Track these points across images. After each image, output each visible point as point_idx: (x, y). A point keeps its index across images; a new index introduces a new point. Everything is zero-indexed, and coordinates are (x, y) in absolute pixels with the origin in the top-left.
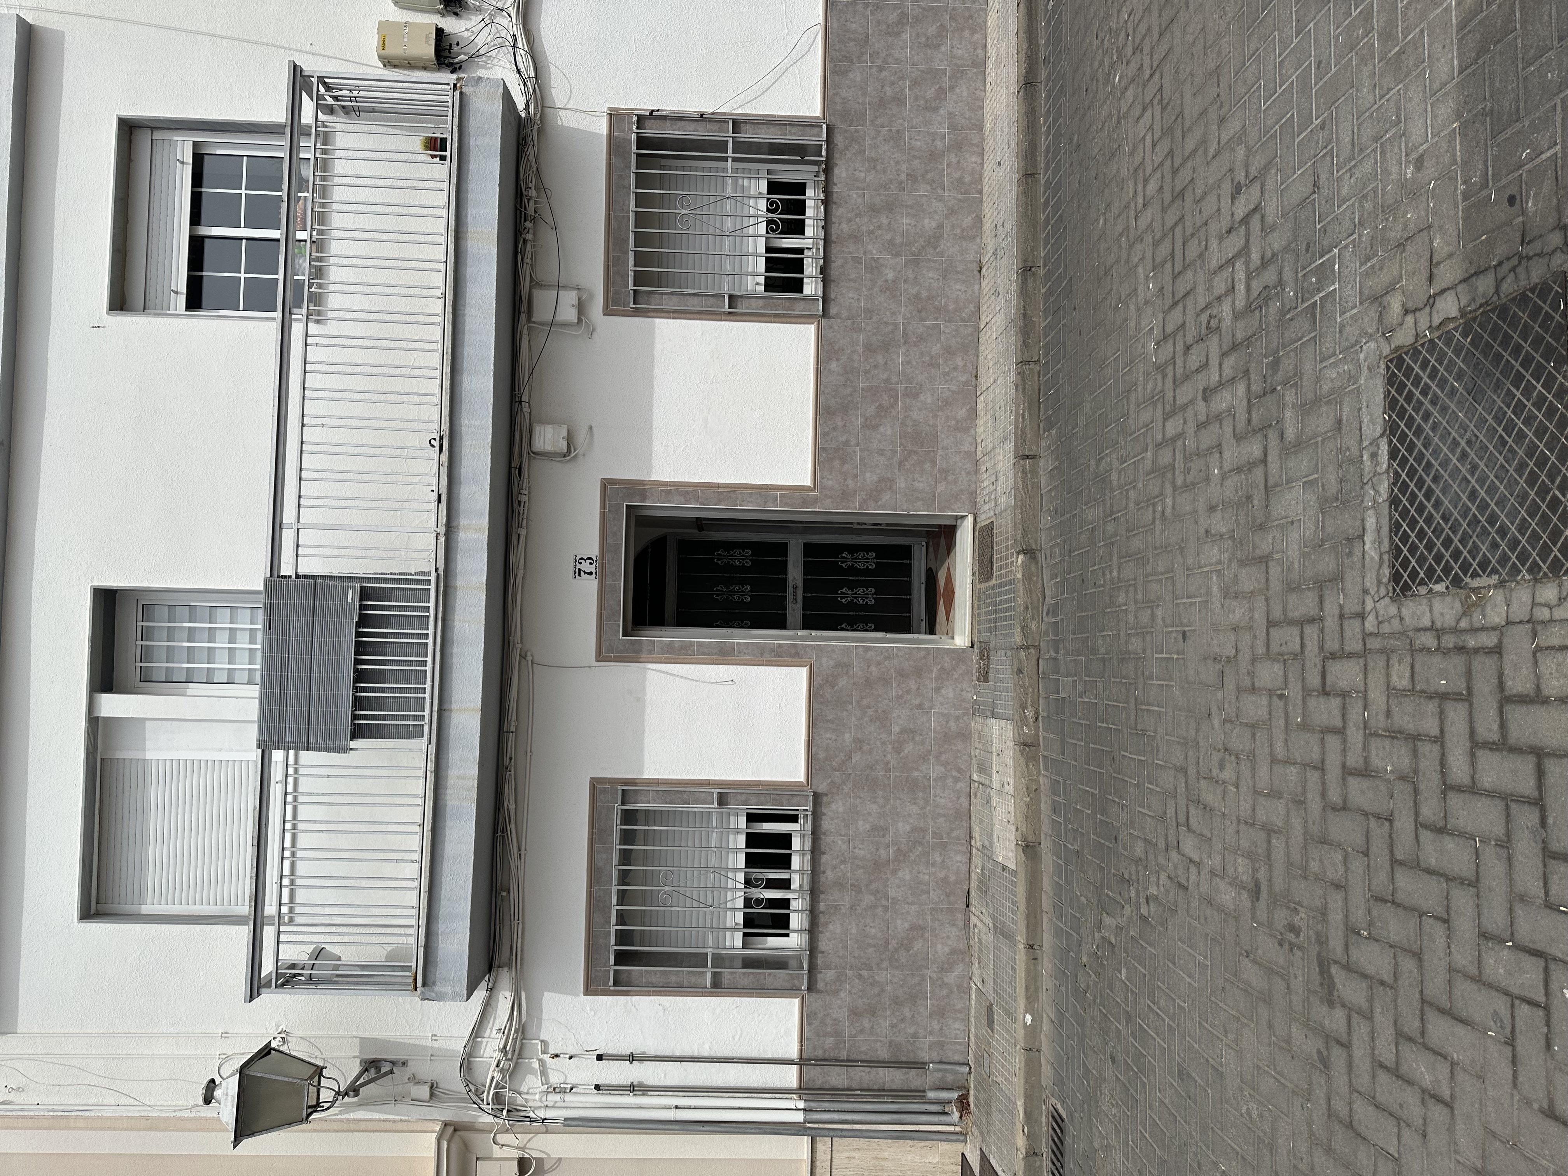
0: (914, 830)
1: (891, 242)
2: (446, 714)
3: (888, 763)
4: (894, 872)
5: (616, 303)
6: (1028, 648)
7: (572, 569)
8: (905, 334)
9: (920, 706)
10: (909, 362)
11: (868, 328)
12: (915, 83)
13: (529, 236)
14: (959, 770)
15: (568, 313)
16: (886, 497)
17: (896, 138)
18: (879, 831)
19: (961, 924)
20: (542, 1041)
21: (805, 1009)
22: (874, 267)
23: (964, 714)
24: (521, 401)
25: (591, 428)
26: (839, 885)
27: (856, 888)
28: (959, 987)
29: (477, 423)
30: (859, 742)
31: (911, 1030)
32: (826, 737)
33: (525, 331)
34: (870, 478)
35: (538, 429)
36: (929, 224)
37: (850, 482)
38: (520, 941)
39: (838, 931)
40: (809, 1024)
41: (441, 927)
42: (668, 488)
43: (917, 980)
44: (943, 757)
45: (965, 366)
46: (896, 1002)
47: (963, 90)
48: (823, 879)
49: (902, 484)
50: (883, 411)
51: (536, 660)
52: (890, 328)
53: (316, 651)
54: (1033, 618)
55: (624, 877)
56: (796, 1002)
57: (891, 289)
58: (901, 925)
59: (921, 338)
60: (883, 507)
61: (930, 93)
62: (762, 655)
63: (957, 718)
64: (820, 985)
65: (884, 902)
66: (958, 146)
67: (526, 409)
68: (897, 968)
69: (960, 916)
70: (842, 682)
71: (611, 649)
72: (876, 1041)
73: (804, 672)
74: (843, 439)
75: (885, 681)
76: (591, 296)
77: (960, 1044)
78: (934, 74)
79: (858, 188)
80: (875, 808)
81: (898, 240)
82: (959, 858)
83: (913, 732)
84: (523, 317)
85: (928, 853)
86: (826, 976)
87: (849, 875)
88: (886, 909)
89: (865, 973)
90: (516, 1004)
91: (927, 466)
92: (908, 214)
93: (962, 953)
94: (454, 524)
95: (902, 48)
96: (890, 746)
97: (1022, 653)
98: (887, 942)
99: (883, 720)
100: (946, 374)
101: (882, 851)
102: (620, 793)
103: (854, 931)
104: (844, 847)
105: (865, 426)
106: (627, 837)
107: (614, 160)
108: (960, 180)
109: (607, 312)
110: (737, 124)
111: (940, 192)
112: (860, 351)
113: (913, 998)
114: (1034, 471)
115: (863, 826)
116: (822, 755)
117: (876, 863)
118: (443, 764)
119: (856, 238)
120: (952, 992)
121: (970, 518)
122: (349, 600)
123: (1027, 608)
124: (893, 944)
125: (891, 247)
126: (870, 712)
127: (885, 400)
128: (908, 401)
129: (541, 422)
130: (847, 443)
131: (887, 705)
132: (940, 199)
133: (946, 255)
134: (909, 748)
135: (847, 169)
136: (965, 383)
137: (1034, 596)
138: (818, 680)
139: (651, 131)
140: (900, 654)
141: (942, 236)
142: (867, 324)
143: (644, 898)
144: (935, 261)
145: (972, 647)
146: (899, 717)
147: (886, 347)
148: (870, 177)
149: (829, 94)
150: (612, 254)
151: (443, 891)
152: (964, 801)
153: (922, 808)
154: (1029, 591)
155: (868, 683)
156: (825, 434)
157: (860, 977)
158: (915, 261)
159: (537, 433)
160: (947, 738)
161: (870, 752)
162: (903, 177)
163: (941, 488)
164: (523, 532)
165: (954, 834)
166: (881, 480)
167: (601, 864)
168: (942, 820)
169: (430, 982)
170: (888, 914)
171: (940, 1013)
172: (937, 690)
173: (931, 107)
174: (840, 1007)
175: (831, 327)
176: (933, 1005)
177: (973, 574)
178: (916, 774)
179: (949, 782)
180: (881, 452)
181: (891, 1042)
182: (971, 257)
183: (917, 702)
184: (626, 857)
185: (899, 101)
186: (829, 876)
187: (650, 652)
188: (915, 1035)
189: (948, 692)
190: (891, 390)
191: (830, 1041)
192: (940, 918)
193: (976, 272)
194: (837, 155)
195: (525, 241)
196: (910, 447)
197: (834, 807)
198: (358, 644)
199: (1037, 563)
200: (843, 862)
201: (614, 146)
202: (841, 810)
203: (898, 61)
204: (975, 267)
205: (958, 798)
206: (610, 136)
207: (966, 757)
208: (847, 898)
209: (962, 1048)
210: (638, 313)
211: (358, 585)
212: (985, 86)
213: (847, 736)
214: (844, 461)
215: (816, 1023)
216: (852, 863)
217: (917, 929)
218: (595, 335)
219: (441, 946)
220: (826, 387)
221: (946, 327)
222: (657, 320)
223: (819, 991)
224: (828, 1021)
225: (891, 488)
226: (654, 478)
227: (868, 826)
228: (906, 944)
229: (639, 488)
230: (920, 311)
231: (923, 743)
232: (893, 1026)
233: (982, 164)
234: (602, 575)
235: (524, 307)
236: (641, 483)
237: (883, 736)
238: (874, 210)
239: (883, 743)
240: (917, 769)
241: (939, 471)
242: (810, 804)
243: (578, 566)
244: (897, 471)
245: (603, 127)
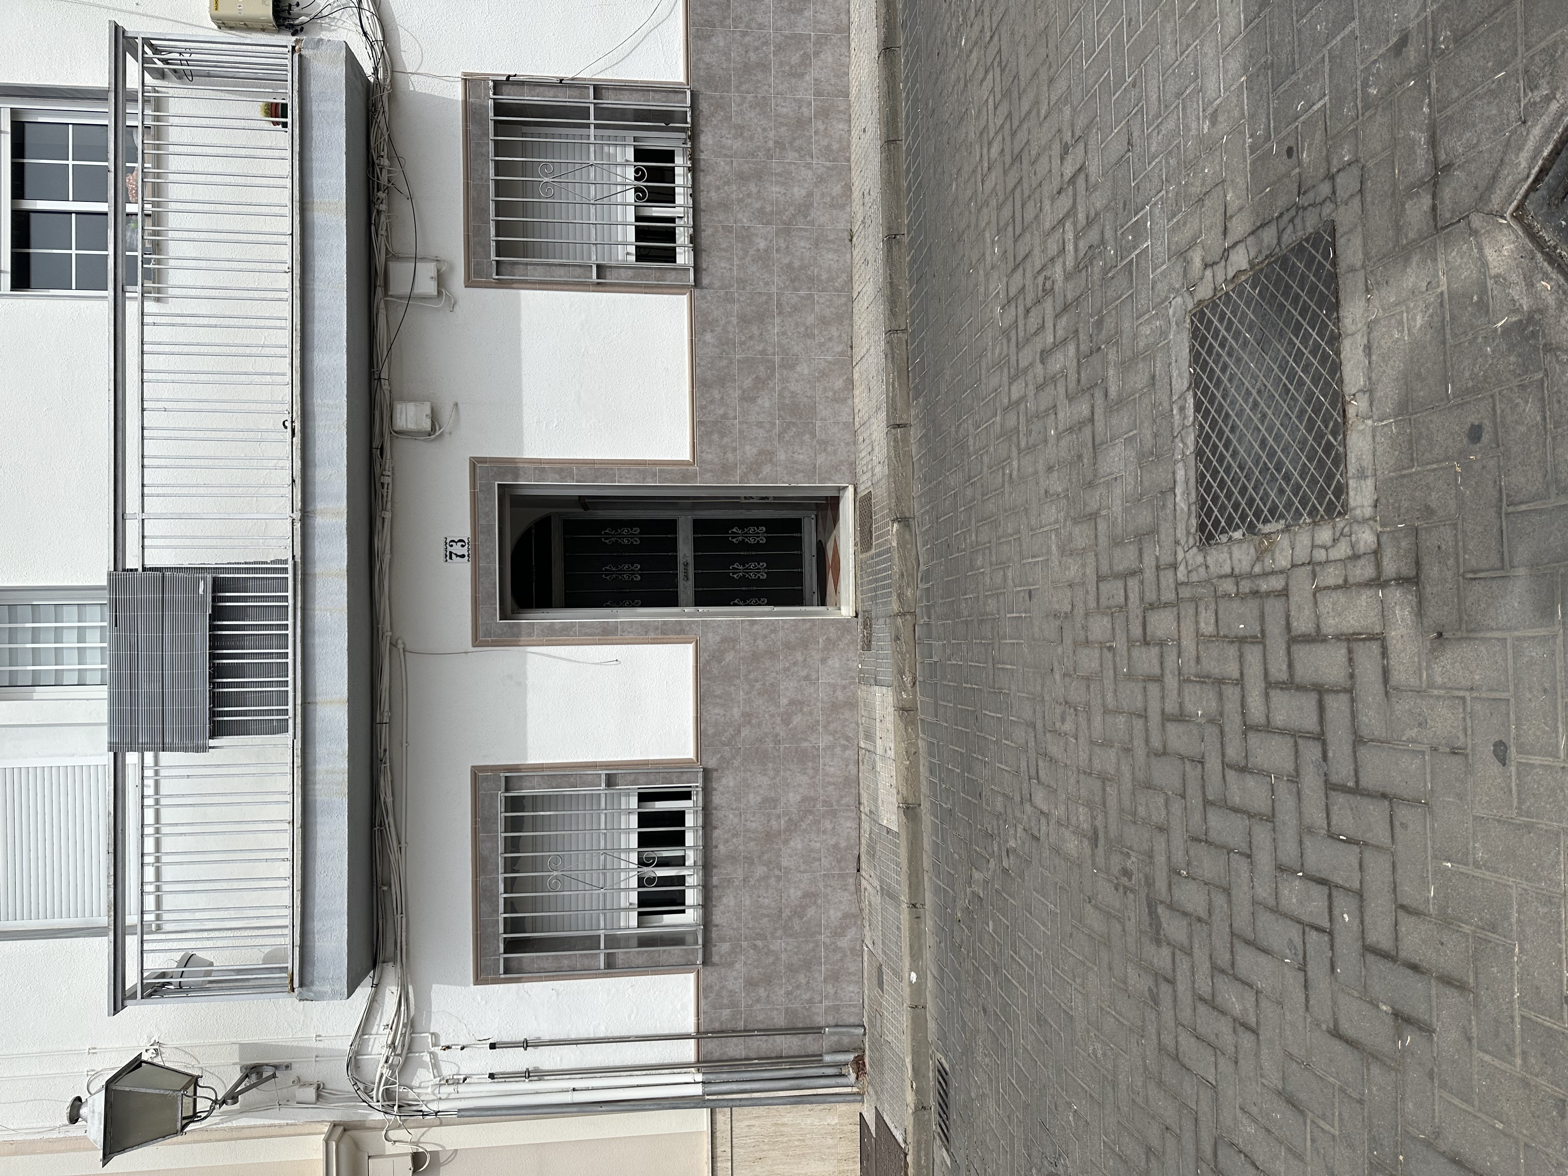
0: (805, 799)
1: (761, 210)
2: (311, 707)
3: (777, 735)
4: (786, 842)
5: (478, 274)
6: (904, 614)
7: (443, 552)
8: (779, 305)
9: (807, 678)
10: (784, 333)
11: (742, 299)
12: (779, 49)
13: (383, 207)
14: (847, 738)
15: (427, 285)
16: (767, 469)
17: (762, 105)
18: (769, 802)
19: (852, 888)
20: (432, 1034)
21: (701, 983)
22: (746, 237)
23: (851, 684)
24: (380, 379)
25: (456, 405)
26: (733, 858)
27: (749, 860)
28: (852, 950)
29: (331, 402)
30: (748, 717)
31: (807, 996)
32: (715, 712)
33: (382, 305)
34: (750, 451)
35: (399, 407)
36: (798, 193)
37: (730, 456)
38: (404, 934)
39: (732, 903)
40: (706, 997)
41: (317, 925)
42: (541, 466)
43: (811, 946)
44: (831, 727)
45: (840, 336)
46: (792, 969)
47: (828, 57)
48: (715, 853)
49: (782, 456)
50: (760, 383)
51: (408, 648)
52: (764, 298)
53: (167, 647)
54: (908, 585)
55: (512, 865)
56: (692, 976)
57: (764, 259)
58: (794, 894)
59: (796, 309)
60: (764, 480)
61: (795, 59)
62: (647, 633)
63: (844, 687)
64: (716, 959)
65: (777, 872)
66: (824, 113)
67: (385, 386)
68: (791, 936)
69: (851, 881)
70: (729, 657)
71: (488, 633)
72: (771, 1010)
73: (690, 648)
74: (721, 412)
75: (772, 654)
76: (452, 268)
77: (855, 1006)
78: (799, 40)
79: (726, 156)
80: (766, 781)
81: (768, 209)
82: (848, 825)
83: (802, 703)
84: (380, 291)
85: (819, 822)
86: (721, 949)
87: (741, 848)
88: (779, 879)
89: (759, 943)
90: (403, 998)
91: (807, 437)
92: (777, 182)
93: (855, 916)
94: (310, 508)
95: (765, 13)
96: (779, 719)
97: (899, 620)
98: (780, 911)
99: (771, 692)
100: (821, 345)
101: (774, 823)
102: (503, 780)
103: (748, 902)
104: (736, 820)
105: (742, 399)
106: (513, 824)
107: (470, 127)
108: (828, 147)
109: (469, 283)
110: (598, 90)
111: (809, 160)
112: (735, 322)
113: (808, 965)
114: (905, 440)
115: (753, 799)
116: (711, 731)
117: (768, 834)
118: (310, 759)
119: (725, 206)
120: (845, 956)
121: (851, 489)
122: (201, 592)
123: (902, 575)
124: (787, 912)
125: (761, 215)
126: (758, 685)
127: (762, 371)
128: (785, 372)
129: (403, 400)
130: (725, 416)
131: (775, 678)
132: (809, 166)
133: (816, 224)
134: (797, 720)
135: (713, 136)
136: (841, 354)
137: (909, 564)
138: (705, 656)
139: (508, 97)
140: (786, 626)
141: (812, 204)
142: (740, 295)
143: (535, 884)
144: (806, 230)
145: (856, 616)
146: (787, 689)
147: (761, 317)
148: (737, 144)
149: (692, 59)
150: (471, 224)
151: (317, 889)
152: (852, 768)
153: (811, 778)
154: (904, 559)
155: (755, 657)
156: (702, 408)
157: (755, 947)
158: (786, 230)
159: (398, 411)
160: (835, 707)
161: (759, 725)
162: (771, 144)
163: (821, 459)
164: (387, 515)
165: (844, 801)
166: (761, 453)
167: (486, 853)
168: (831, 788)
169: (307, 982)
170: (781, 883)
171: (835, 977)
172: (824, 660)
173: (796, 73)
174: (736, 979)
175: (704, 298)
176: (827, 970)
177: (856, 545)
178: (805, 744)
179: (838, 750)
180: (760, 425)
181: (787, 1009)
182: (841, 226)
183: (804, 673)
184: (512, 845)
185: (764, 66)
186: (721, 850)
187: (530, 635)
188: (811, 1001)
189: (835, 662)
190: (768, 361)
191: (726, 1013)
192: (832, 883)
193: (847, 241)
194: (702, 122)
195: (379, 212)
196: (788, 419)
197: (724, 781)
198: (212, 638)
199: (910, 531)
200: (736, 835)
201: (470, 112)
202: (731, 784)
203: (761, 26)
204: (846, 235)
205: (847, 766)
206: (465, 102)
207: (853, 725)
208: (740, 871)
209: (857, 1010)
210: (501, 284)
211: (209, 577)
212: (849, 52)
213: (735, 710)
214: (722, 435)
215: (712, 996)
216: (745, 836)
217: (810, 896)
218: (457, 308)
219: (318, 944)
220: (701, 359)
221: (820, 297)
222: (522, 292)
223: (713, 965)
224: (725, 993)
225: (771, 461)
226: (527, 455)
227: (759, 799)
228: (799, 912)
229: (510, 466)
230: (792, 281)
231: (811, 713)
232: (788, 993)
233: (849, 131)
234: (475, 557)
235: (380, 281)
236: (512, 461)
237: (772, 708)
238: (743, 178)
239: (772, 716)
240: (806, 740)
241: (818, 442)
242: (700, 780)
243: (449, 549)
244: (776, 443)
245: (457, 93)
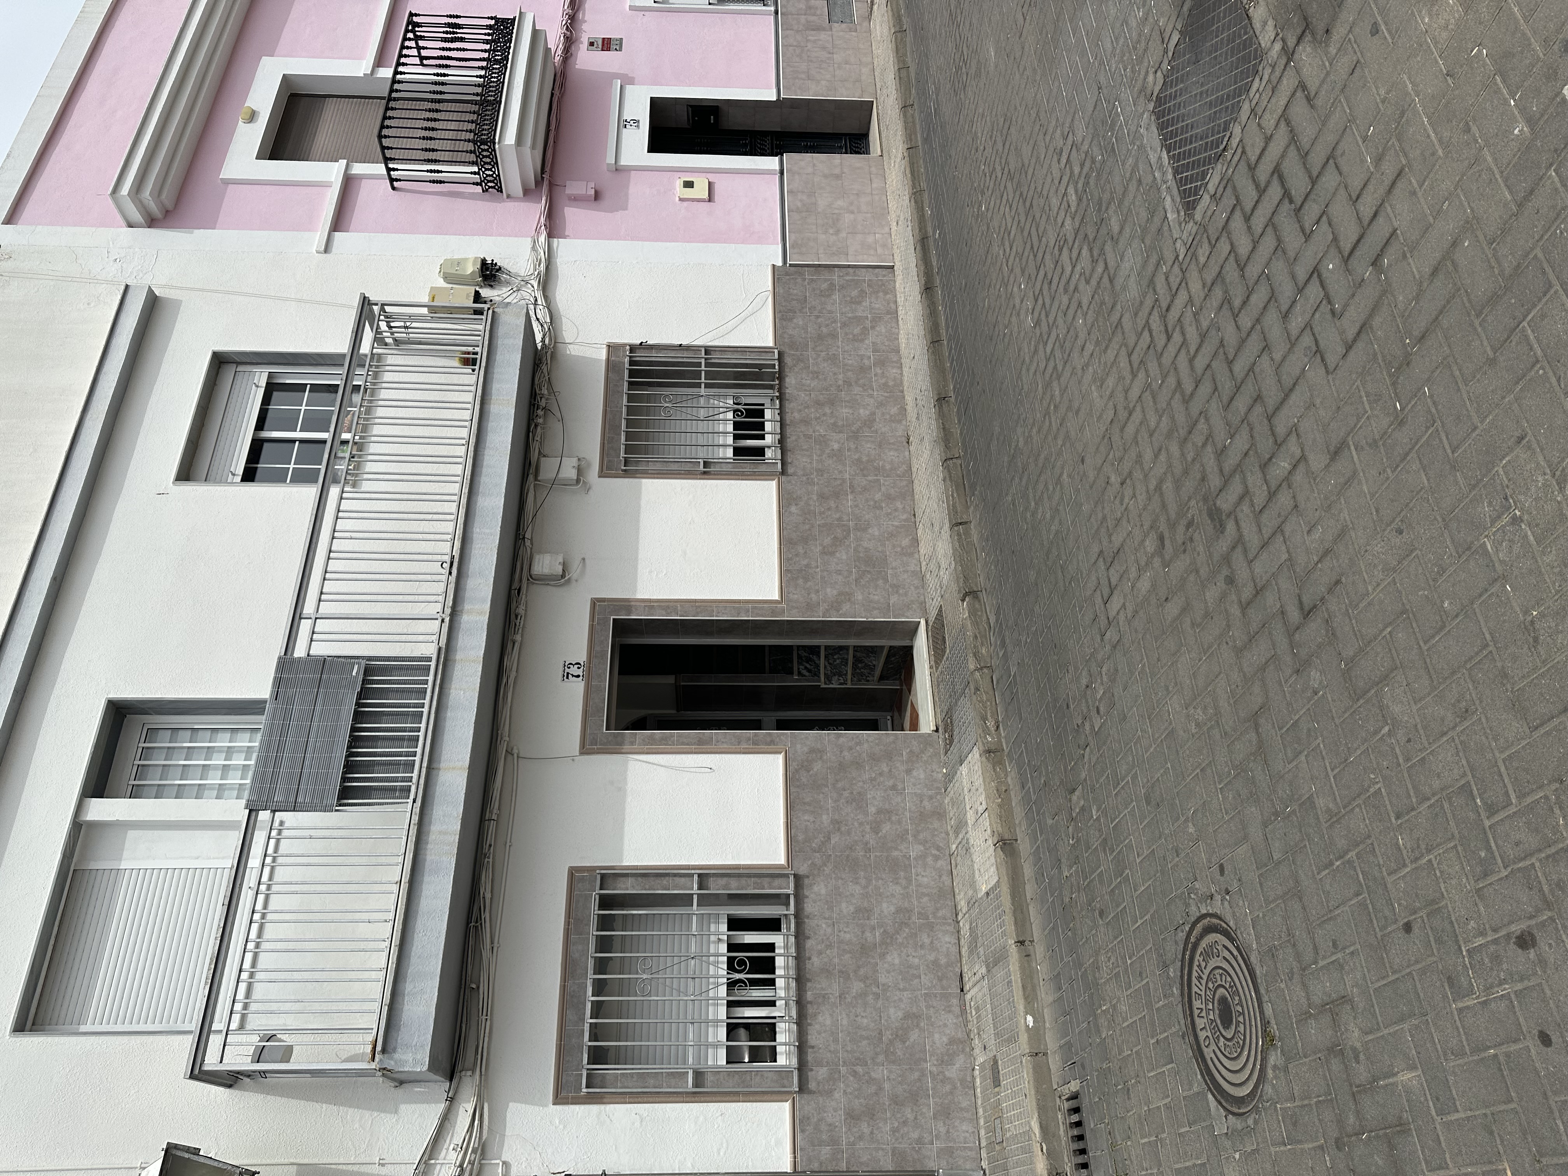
0: (899, 910)
1: (834, 424)
2: (434, 772)
3: (867, 844)
4: (883, 956)
5: (608, 468)
7: (561, 673)
8: (852, 486)
9: (894, 788)
10: (856, 506)
11: (820, 482)
12: (844, 325)
13: (540, 421)
14: (938, 848)
15: (569, 472)
16: (846, 607)
17: (833, 359)
18: (863, 912)
19: (957, 1010)
20: (504, 1163)
21: (797, 1113)
22: (823, 441)
23: (937, 794)
24: (524, 538)
25: (584, 559)
26: (827, 971)
27: (844, 974)
28: (963, 1081)
30: (836, 823)
31: (915, 1135)
32: (805, 818)
33: (532, 486)
34: (831, 592)
35: (537, 558)
36: (863, 413)
37: (813, 596)
38: (486, 1039)
39: (828, 1022)
40: (802, 1131)
41: (409, 987)
42: (650, 604)
43: (916, 1075)
44: (921, 836)
45: (904, 508)
46: (896, 1101)
47: (882, 328)
48: (808, 966)
49: (859, 597)
50: (838, 542)
51: (521, 755)
52: (839, 482)
55: (601, 966)
56: (787, 1106)
57: (838, 455)
58: (895, 1014)
59: (865, 489)
60: (844, 615)
61: (857, 331)
62: (739, 743)
63: (931, 798)
64: (812, 1085)
65: (875, 990)
66: (881, 363)
67: (528, 543)
68: (894, 1062)
69: (955, 1001)
70: (817, 767)
71: (594, 742)
72: (877, 1150)
73: (780, 758)
74: (805, 562)
75: (858, 764)
76: (589, 465)
77: (970, 1149)
78: (859, 320)
79: (805, 390)
80: (858, 889)
81: (840, 423)
82: (947, 939)
83: (889, 812)
84: (531, 478)
85: (916, 934)
86: (818, 1074)
87: (836, 960)
88: (877, 996)
89: (859, 1069)
90: (477, 1114)
91: (880, 582)
92: (846, 407)
93: (961, 1042)
95: (833, 304)
96: (868, 827)
98: (880, 1033)
99: (859, 801)
100: (888, 514)
101: (868, 934)
102: (599, 877)
103: (845, 1022)
104: (829, 930)
105: (824, 553)
106: (605, 923)
107: (610, 375)
108: (885, 384)
109: (601, 475)
110: (708, 350)
111: (871, 392)
112: (815, 498)
113: (915, 1096)
115: (846, 908)
116: (801, 837)
117: (863, 947)
118: (426, 820)
119: (806, 422)
120: (955, 1088)
121: (923, 622)
122: (354, 674)
124: (887, 1036)
125: (835, 427)
126: (846, 794)
127: (839, 533)
128: (859, 534)
129: (540, 552)
130: (808, 566)
131: (862, 787)
132: (871, 396)
133: (879, 432)
134: (886, 828)
135: (795, 379)
136: (905, 520)
137: (981, 627)
138: (794, 765)
139: (640, 356)
140: (870, 739)
141: (875, 420)
142: (819, 480)
143: (622, 987)
144: (871, 437)
145: (937, 731)
146: (874, 798)
147: (837, 495)
148: (814, 383)
149: (779, 333)
150: (607, 435)
151: (414, 948)
152: (946, 879)
153: (905, 888)
154: (976, 624)
155: (842, 767)
156: (788, 559)
157: (855, 1074)
158: (855, 436)
159: (537, 560)
160: (922, 817)
161: (849, 833)
162: (840, 382)
163: (894, 599)
164: (518, 638)
165: (940, 914)
166: (840, 594)
167: (576, 955)
168: (925, 899)
169: (390, 1049)
170: (880, 1002)
171: (945, 1113)
172: (909, 772)
173: (858, 339)
174: (835, 1110)
175: (789, 482)
176: (936, 1103)
177: (931, 667)
178: (895, 853)
179: (930, 860)
180: (839, 572)
181: (894, 1150)
182: (900, 433)
183: (891, 783)
184: (604, 944)
185: (834, 336)
186: (815, 962)
187: (632, 743)
188: (919, 1141)
189: (920, 773)
190: (844, 525)
191: (826, 1151)
192: (935, 1004)
193: (905, 443)
194: (787, 370)
195: (536, 426)
196: (863, 568)
197: (816, 888)
198: (356, 713)
199: (979, 601)
200: (829, 946)
201: (611, 366)
202: (823, 892)
203: (830, 312)
204: (904, 440)
205: (940, 876)
206: (608, 360)
207: (943, 835)
208: (836, 986)
209: (972, 1154)
210: (627, 474)
211: (363, 662)
212: (898, 325)
213: (825, 817)
214: (806, 580)
215: (810, 1129)
216: (838, 948)
217: (913, 1018)
218: (591, 492)
219: (406, 1007)
220: (788, 524)
221: (885, 481)
222: (644, 481)
223: (810, 1092)
224: (823, 1127)
225: (849, 600)
226: (640, 596)
227: (852, 908)
228: (901, 1036)
229: (626, 604)
230: (862, 470)
231: (899, 822)
232: (894, 1131)
233: (902, 374)
234: (588, 678)
235: (532, 470)
236: (628, 600)
237: (860, 816)
238: (819, 404)
239: (861, 824)
240: (896, 849)
241: (891, 586)
242: (792, 885)
243: (567, 670)
244: (854, 587)
245: (603, 355)
